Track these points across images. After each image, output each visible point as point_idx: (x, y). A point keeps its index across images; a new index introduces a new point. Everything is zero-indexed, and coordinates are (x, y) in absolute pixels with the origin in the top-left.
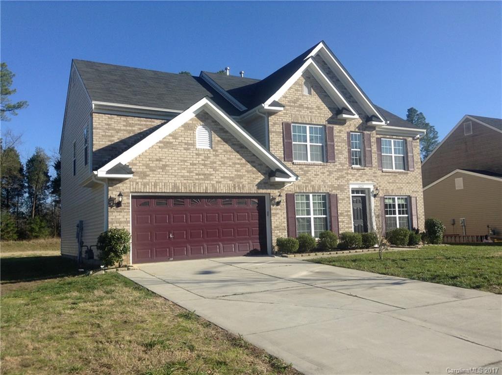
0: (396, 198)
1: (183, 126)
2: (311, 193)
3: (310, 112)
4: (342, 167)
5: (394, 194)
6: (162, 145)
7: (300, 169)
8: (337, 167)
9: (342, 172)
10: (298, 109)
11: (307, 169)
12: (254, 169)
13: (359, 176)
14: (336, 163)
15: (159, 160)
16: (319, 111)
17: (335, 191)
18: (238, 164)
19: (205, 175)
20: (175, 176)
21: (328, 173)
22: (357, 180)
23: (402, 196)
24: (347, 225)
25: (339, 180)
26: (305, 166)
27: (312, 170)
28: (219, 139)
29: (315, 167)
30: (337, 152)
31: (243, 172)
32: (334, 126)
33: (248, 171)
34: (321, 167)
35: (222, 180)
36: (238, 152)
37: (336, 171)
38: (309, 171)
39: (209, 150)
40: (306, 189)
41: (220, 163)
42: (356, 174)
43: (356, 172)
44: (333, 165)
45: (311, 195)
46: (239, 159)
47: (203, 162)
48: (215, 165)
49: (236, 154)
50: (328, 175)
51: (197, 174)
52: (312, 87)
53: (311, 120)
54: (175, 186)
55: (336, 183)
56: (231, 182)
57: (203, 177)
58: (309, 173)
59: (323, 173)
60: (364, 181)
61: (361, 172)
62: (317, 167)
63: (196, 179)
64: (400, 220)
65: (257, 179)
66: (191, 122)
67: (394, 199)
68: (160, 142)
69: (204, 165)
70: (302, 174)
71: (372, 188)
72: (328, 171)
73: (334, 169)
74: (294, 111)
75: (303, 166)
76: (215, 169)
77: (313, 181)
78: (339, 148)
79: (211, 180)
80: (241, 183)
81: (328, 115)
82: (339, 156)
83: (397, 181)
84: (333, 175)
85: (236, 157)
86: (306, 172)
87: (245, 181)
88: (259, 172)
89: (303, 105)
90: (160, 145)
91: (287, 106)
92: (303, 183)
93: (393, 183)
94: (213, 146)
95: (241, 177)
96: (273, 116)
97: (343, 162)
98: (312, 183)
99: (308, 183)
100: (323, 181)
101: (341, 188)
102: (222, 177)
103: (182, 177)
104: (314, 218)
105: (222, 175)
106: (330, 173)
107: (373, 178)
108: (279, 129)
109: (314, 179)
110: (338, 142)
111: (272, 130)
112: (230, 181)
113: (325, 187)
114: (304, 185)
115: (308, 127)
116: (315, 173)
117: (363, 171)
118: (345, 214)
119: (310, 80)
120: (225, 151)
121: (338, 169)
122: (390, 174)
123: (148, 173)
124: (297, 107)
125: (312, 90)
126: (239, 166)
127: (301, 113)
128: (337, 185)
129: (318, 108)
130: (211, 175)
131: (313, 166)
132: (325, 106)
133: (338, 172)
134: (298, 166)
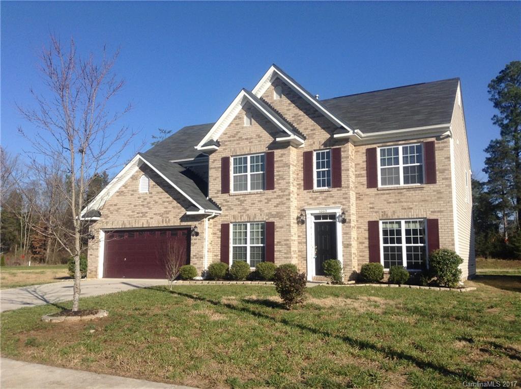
0: (403, 222)
1: (131, 178)
2: (248, 222)
3: (250, 143)
4: (282, 193)
5: (396, 217)
6: (118, 194)
7: (237, 199)
8: (277, 194)
9: (282, 198)
10: (237, 142)
11: (243, 199)
12: (179, 205)
13: (323, 199)
14: (275, 190)
15: (115, 205)
16: (259, 139)
17: (273, 219)
18: (167, 202)
19: (143, 213)
20: (124, 215)
21: (266, 201)
22: (319, 204)
23: (414, 218)
24: (285, 255)
25: (278, 207)
26: (241, 196)
27: (249, 200)
28: (154, 183)
29: (253, 196)
30: (278, 177)
31: (170, 208)
32: (275, 151)
33: (173, 207)
34: (259, 195)
35: (155, 216)
36: (167, 192)
37: (275, 198)
38: (245, 200)
39: (146, 193)
40: (241, 218)
41: (154, 202)
42: (317, 198)
43: (318, 196)
44: (273, 192)
45: (249, 225)
46: (167, 198)
47: (142, 203)
48: (149, 205)
49: (166, 194)
50: (266, 203)
51: (138, 213)
52: (252, 117)
53: (250, 150)
54: (124, 223)
55: (274, 211)
56: (161, 218)
57: (141, 215)
58: (245, 202)
59: (260, 201)
60: (329, 205)
61: (325, 194)
62: (254, 195)
63: (137, 217)
64: (407, 251)
65: (180, 213)
66: (136, 174)
67: (399, 223)
68: (118, 192)
69: (143, 205)
70: (239, 205)
71: (338, 212)
72: (266, 199)
73: (273, 196)
74: (234, 145)
75: (239, 197)
76: (150, 209)
77: (248, 210)
78: (280, 173)
79: (146, 217)
80: (168, 217)
81: (269, 141)
82: (279, 181)
83: (403, 200)
84: (270, 202)
85: (166, 196)
86: (242, 202)
87: (171, 216)
88: (183, 207)
89: (241, 138)
90: (116, 194)
91: (226, 141)
92: (239, 213)
93: (396, 202)
94: (150, 190)
95: (167, 213)
96: (213, 154)
97: (284, 187)
98: (248, 212)
99: (243, 213)
100: (260, 209)
101: (280, 216)
102: (154, 214)
103: (128, 216)
104: (251, 247)
105: (154, 213)
106: (269, 200)
107: (341, 201)
108: (219, 164)
109: (250, 208)
110: (278, 167)
111: (212, 166)
112: (160, 216)
113: (261, 215)
114: (239, 215)
115: (249, 157)
116: (252, 202)
117: (329, 192)
118: (283, 243)
119: (250, 110)
120: (157, 193)
121: (277, 196)
122: (391, 191)
123: (109, 215)
124: (237, 140)
125: (253, 120)
126: (167, 203)
127: (240, 146)
128: (275, 213)
129: (259, 136)
130: (147, 213)
131: (250, 195)
132: (266, 132)
133: (277, 198)
134: (235, 197)
